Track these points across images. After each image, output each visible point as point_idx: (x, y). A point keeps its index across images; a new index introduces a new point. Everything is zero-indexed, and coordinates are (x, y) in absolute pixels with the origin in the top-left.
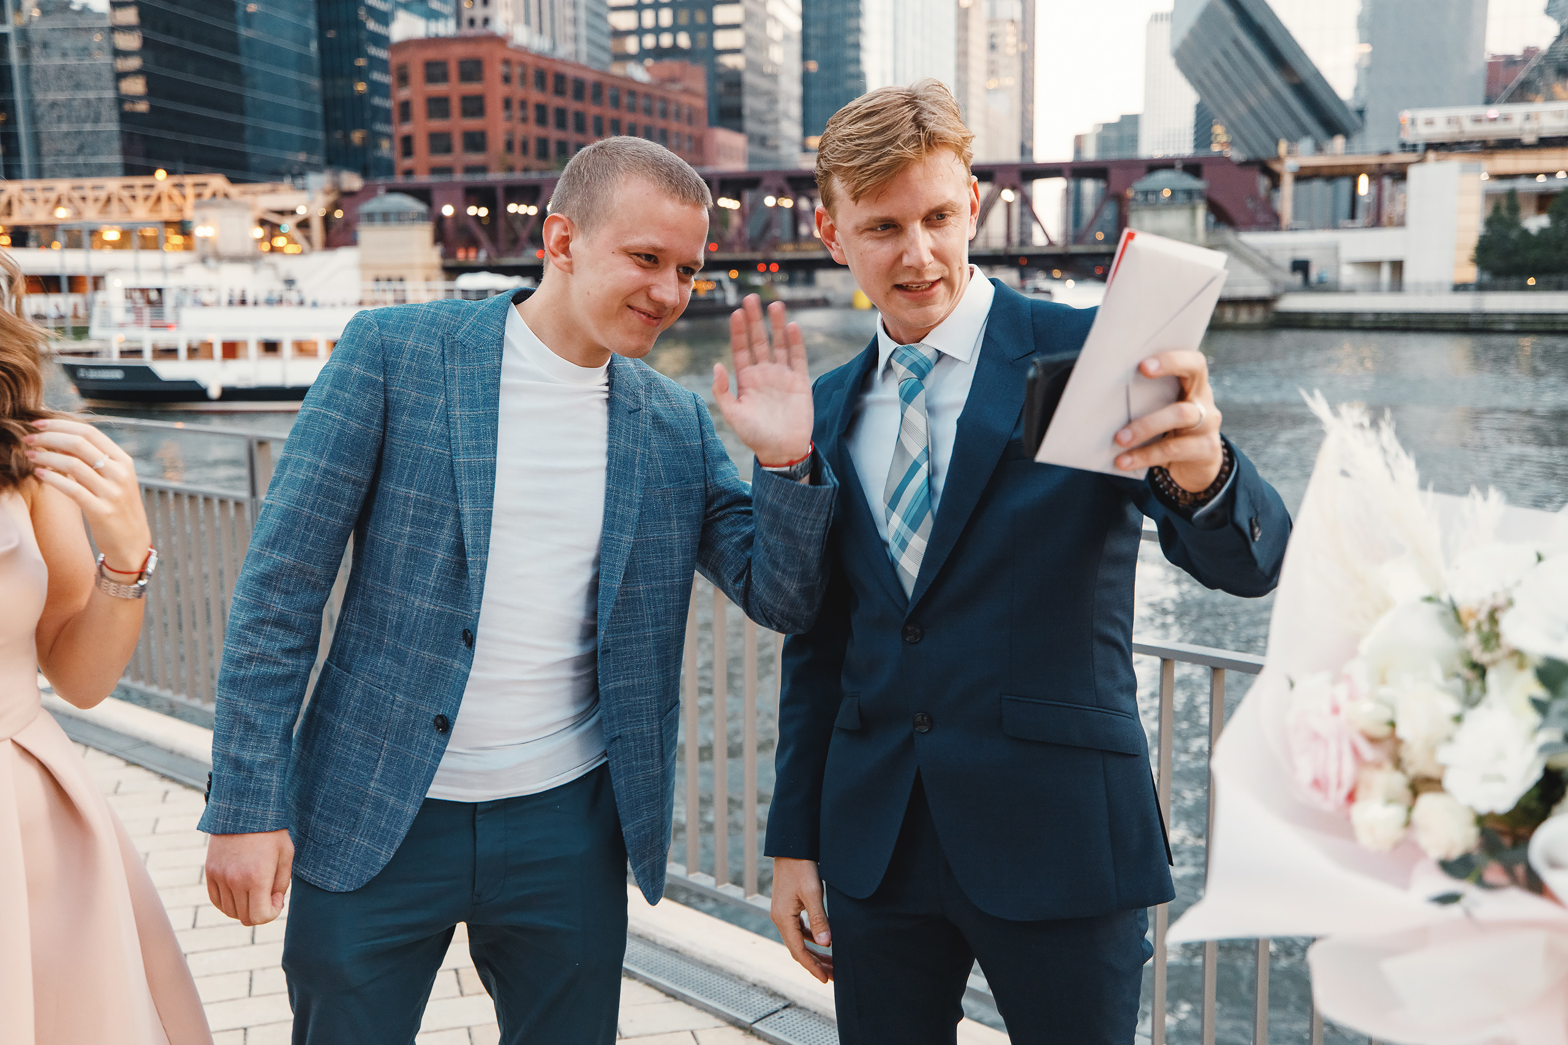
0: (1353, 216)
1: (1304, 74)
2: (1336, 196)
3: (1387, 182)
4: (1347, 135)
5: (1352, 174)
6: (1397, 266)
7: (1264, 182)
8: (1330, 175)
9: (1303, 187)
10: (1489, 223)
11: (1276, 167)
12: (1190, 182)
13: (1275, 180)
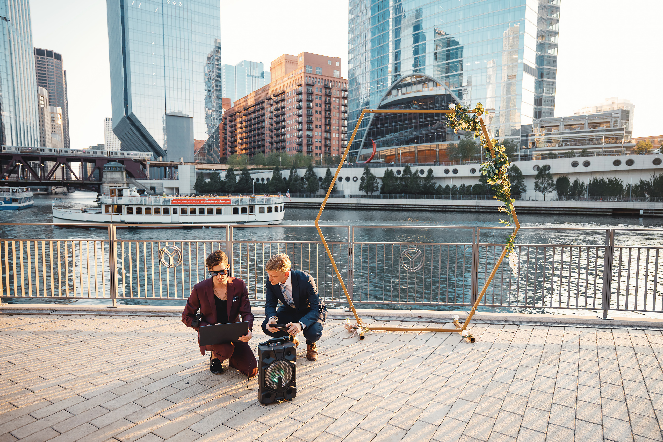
0: (165, 177)
1: (150, 140)
2: (161, 171)
3: (173, 168)
4: (163, 157)
5: (165, 166)
6: (177, 189)
7: (141, 167)
8: (159, 166)
9: (152, 168)
10: (197, 180)
11: (145, 163)
12: (120, 165)
13: (145, 166)
